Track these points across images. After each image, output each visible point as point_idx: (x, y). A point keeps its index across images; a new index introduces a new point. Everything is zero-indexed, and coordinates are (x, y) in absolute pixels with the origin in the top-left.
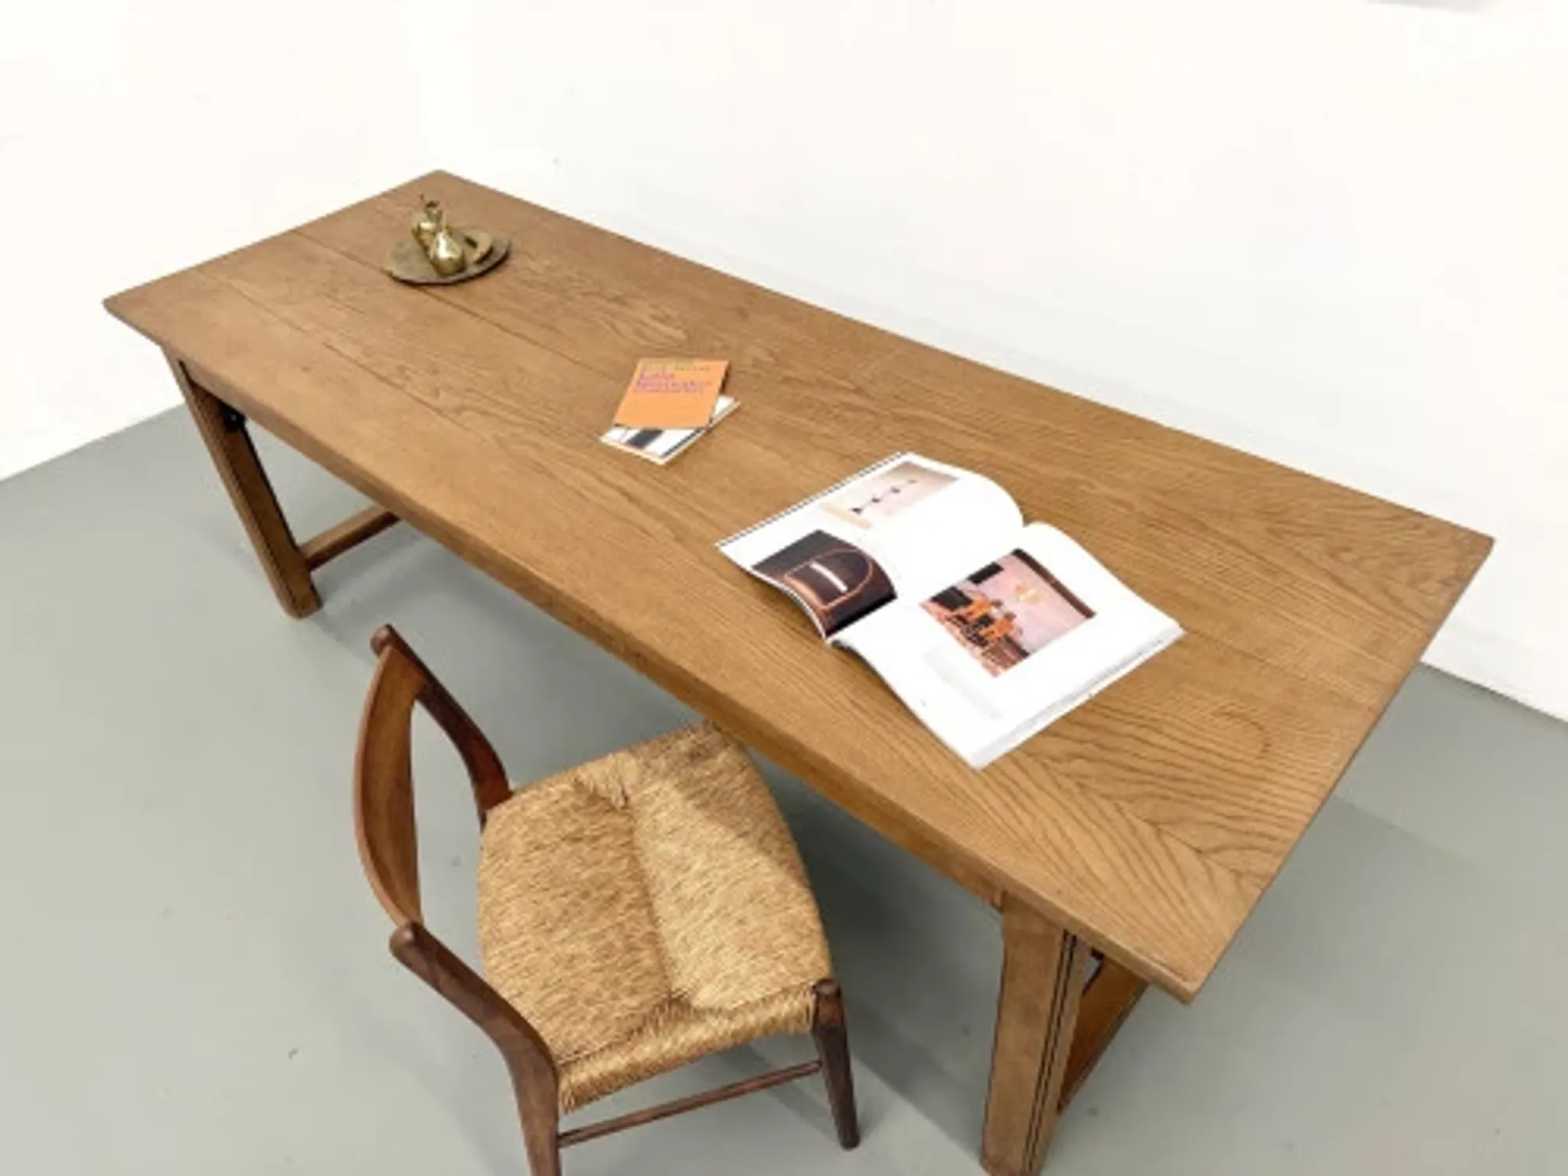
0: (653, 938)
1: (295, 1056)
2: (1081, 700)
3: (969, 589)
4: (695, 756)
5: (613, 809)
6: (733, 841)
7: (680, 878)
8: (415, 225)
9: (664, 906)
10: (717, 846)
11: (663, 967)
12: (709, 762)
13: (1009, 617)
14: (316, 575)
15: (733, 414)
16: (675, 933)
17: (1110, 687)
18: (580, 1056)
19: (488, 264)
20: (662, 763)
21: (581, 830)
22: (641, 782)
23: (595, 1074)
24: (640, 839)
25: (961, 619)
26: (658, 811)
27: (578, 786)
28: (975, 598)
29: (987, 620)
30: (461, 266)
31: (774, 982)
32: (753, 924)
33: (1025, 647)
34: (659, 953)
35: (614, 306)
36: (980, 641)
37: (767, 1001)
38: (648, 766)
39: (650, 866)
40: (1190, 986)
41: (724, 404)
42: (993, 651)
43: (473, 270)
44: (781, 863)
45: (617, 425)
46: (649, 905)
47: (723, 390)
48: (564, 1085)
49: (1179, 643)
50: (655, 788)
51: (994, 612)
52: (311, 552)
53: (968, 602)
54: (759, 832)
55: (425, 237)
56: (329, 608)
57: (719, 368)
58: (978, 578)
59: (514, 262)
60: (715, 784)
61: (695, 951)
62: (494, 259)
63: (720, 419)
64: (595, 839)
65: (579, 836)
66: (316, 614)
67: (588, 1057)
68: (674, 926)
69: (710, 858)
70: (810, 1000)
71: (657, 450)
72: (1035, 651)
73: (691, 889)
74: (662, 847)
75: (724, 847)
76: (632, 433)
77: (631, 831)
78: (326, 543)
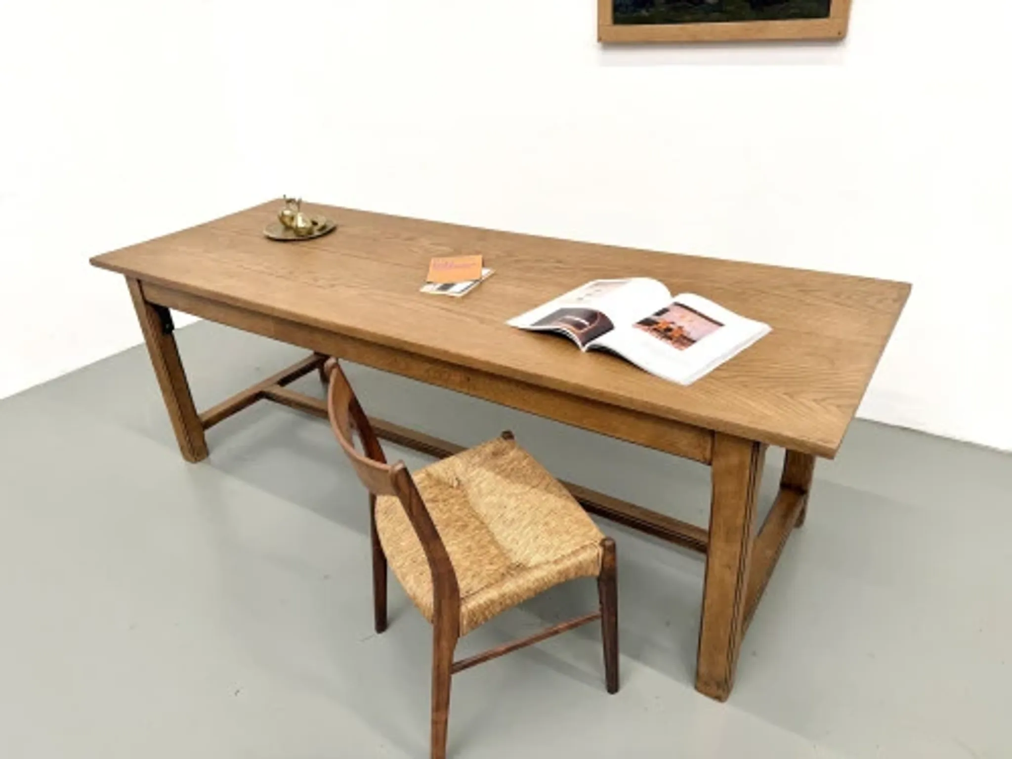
0: (493, 542)
1: (238, 694)
2: (730, 357)
3: (656, 318)
4: (495, 454)
5: (452, 487)
6: (530, 490)
7: (501, 512)
8: (280, 213)
9: (496, 528)
10: (521, 494)
11: (503, 553)
12: (505, 456)
13: (680, 328)
14: (208, 433)
15: (492, 276)
16: (506, 538)
17: (742, 352)
18: (471, 595)
19: (324, 232)
20: (477, 459)
21: (435, 497)
22: (466, 470)
23: (481, 602)
24: (472, 498)
25: (655, 329)
26: (481, 482)
27: (429, 475)
28: (659, 321)
29: (669, 330)
30: (310, 232)
31: (576, 544)
32: (553, 524)
33: (694, 339)
34: (498, 547)
35: (408, 242)
36: (670, 338)
37: (575, 553)
38: (469, 462)
39: (482, 510)
40: (833, 446)
41: (485, 272)
42: (676, 342)
43: (317, 233)
44: (560, 497)
45: (429, 283)
46: (487, 527)
47: (484, 265)
48: (463, 610)
49: (771, 333)
50: (475, 473)
51: (671, 326)
52: (204, 419)
53: (657, 323)
54: (545, 483)
55: (287, 220)
56: (212, 456)
57: (478, 259)
58: (659, 314)
59: (339, 230)
60: (511, 466)
61: (521, 543)
62: (327, 229)
63: (486, 276)
64: (444, 501)
65: (435, 499)
66: (205, 460)
67: (473, 594)
68: (505, 536)
69: (517, 499)
70: (600, 550)
71: (456, 290)
72: (699, 339)
73: (510, 515)
74: (488, 499)
75: (525, 493)
76: (438, 286)
77: (465, 496)
78: (215, 413)
